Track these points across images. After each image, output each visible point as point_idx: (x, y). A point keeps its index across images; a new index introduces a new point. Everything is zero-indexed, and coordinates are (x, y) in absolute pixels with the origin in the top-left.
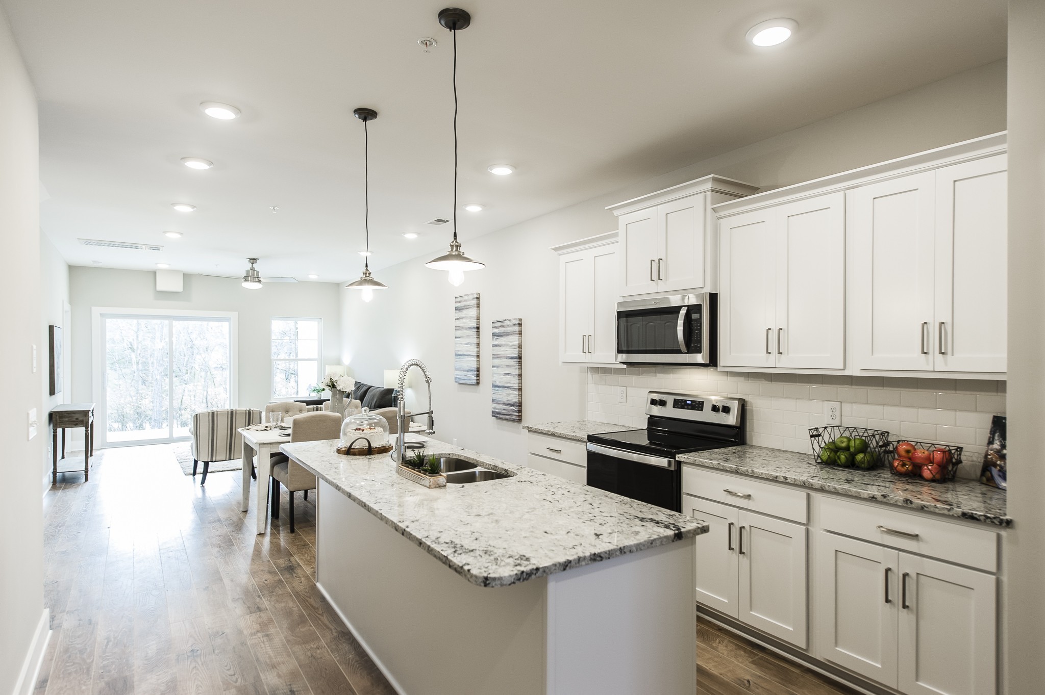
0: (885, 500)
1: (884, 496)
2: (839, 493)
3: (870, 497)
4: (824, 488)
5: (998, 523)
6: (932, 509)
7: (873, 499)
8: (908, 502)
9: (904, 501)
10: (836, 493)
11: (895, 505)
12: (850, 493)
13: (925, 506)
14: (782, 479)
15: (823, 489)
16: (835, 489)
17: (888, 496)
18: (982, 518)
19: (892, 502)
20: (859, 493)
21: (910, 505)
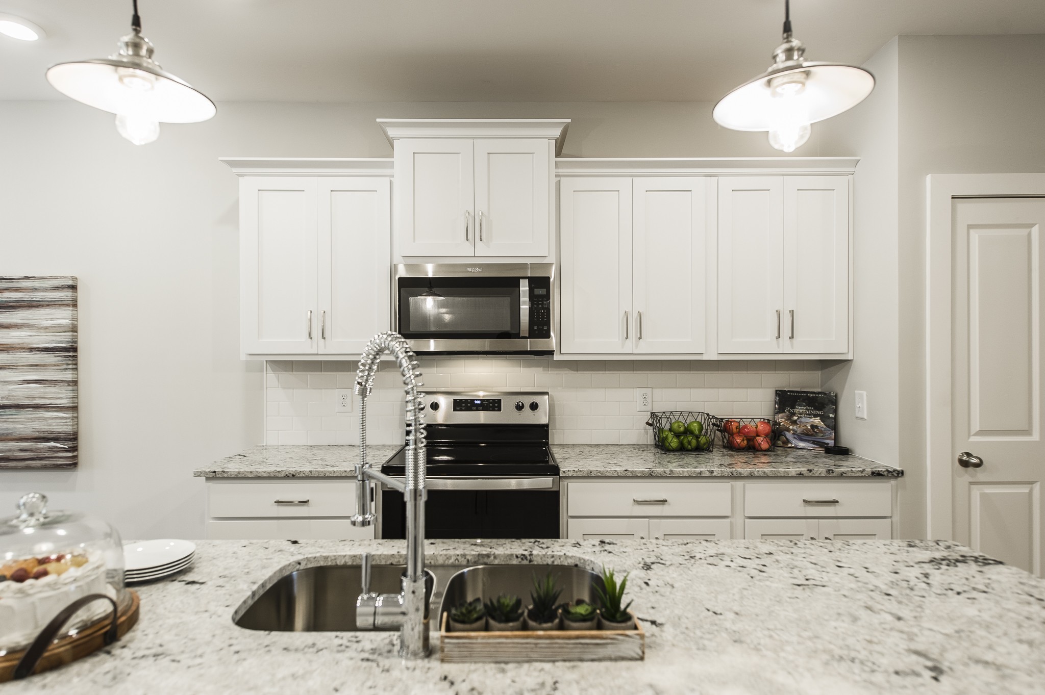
0: (811, 474)
1: (810, 471)
2: (768, 476)
3: (797, 474)
4: (753, 474)
5: (896, 475)
6: (849, 474)
7: (800, 476)
8: (830, 472)
9: (827, 472)
10: (766, 477)
11: (819, 477)
12: (779, 475)
13: (843, 473)
14: (708, 474)
15: (752, 476)
16: (764, 473)
17: (813, 469)
18: (886, 473)
19: (816, 475)
20: (787, 472)
21: (832, 475)
